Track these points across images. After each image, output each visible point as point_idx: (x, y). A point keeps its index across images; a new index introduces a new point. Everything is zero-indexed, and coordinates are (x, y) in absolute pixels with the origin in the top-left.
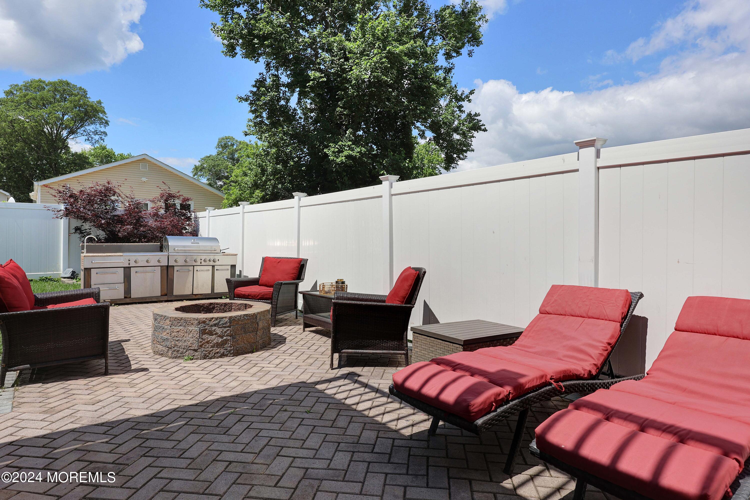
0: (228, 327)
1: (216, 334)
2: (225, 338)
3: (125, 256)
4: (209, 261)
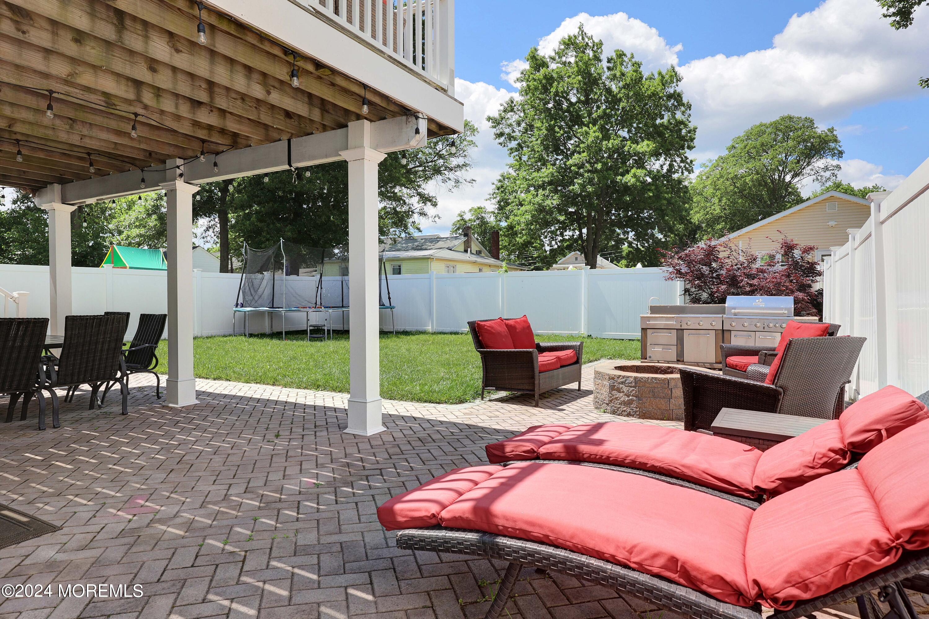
0: (633, 387)
1: (623, 392)
2: (631, 397)
3: (677, 317)
4: (775, 326)
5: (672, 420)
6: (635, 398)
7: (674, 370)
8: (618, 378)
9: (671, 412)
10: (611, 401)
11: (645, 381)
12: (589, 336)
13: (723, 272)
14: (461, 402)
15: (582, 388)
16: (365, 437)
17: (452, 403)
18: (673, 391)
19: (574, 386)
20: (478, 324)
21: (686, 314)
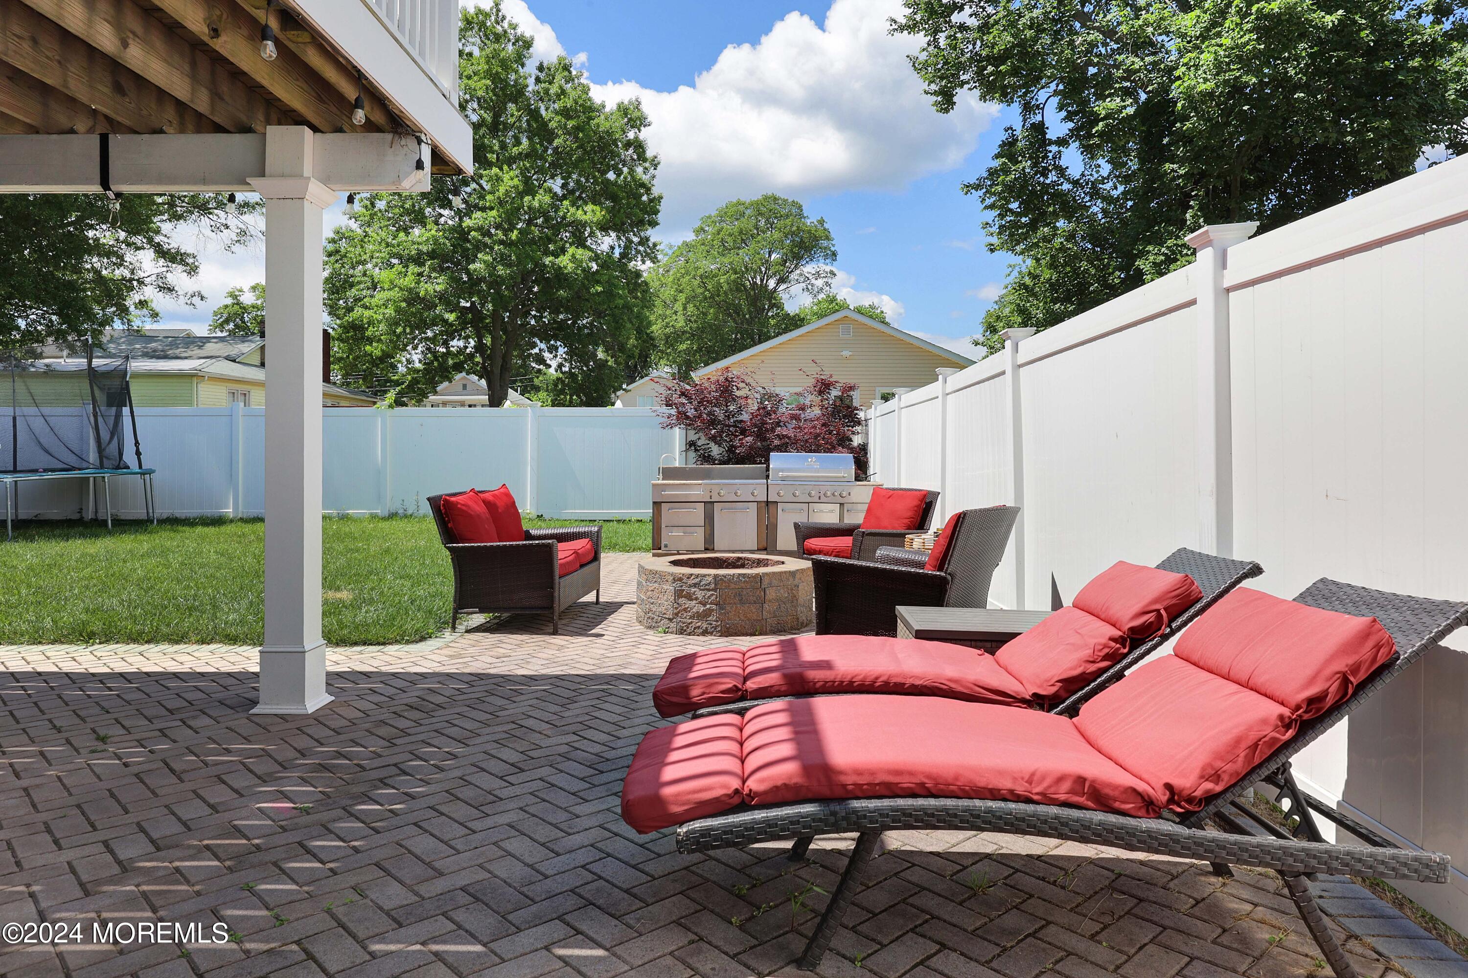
0: (712, 590)
1: (696, 599)
2: (708, 606)
3: (706, 484)
4: (833, 495)
5: (766, 634)
6: (714, 607)
7: (746, 562)
8: (688, 578)
9: (764, 622)
10: (677, 614)
11: (729, 580)
12: (540, 517)
13: (745, 417)
14: (423, 639)
15: (601, 600)
16: (306, 716)
17: (408, 642)
18: (767, 592)
19: (590, 597)
20: (446, 501)
21: (713, 479)
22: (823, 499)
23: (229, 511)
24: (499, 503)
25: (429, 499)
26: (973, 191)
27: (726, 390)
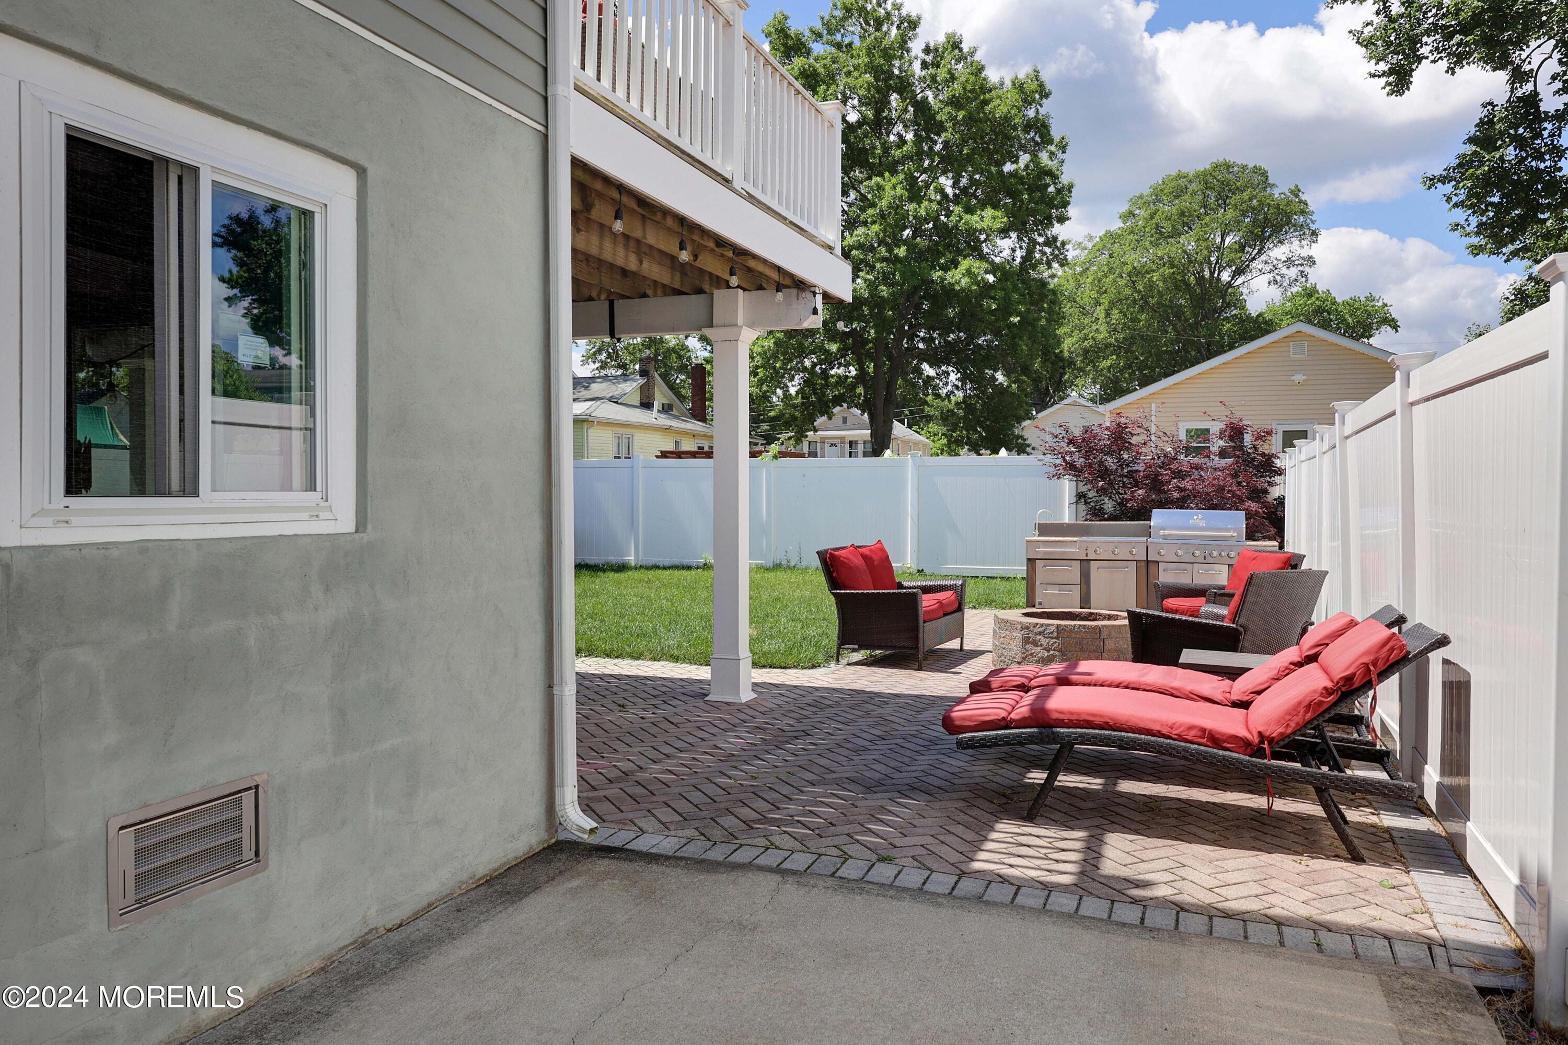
0: (1055, 638)
2: (1052, 652)
3: (1081, 542)
4: (1220, 555)
6: (1057, 653)
8: (1034, 627)
10: (1024, 658)
12: (920, 571)
13: (1141, 467)
14: (813, 667)
15: (965, 648)
17: (803, 668)
18: (1107, 643)
19: (954, 644)
20: (831, 554)
21: (1092, 536)
22: (1209, 560)
23: (631, 559)
24: (875, 557)
25: (818, 553)
26: (1439, 185)
27: (1120, 436)
